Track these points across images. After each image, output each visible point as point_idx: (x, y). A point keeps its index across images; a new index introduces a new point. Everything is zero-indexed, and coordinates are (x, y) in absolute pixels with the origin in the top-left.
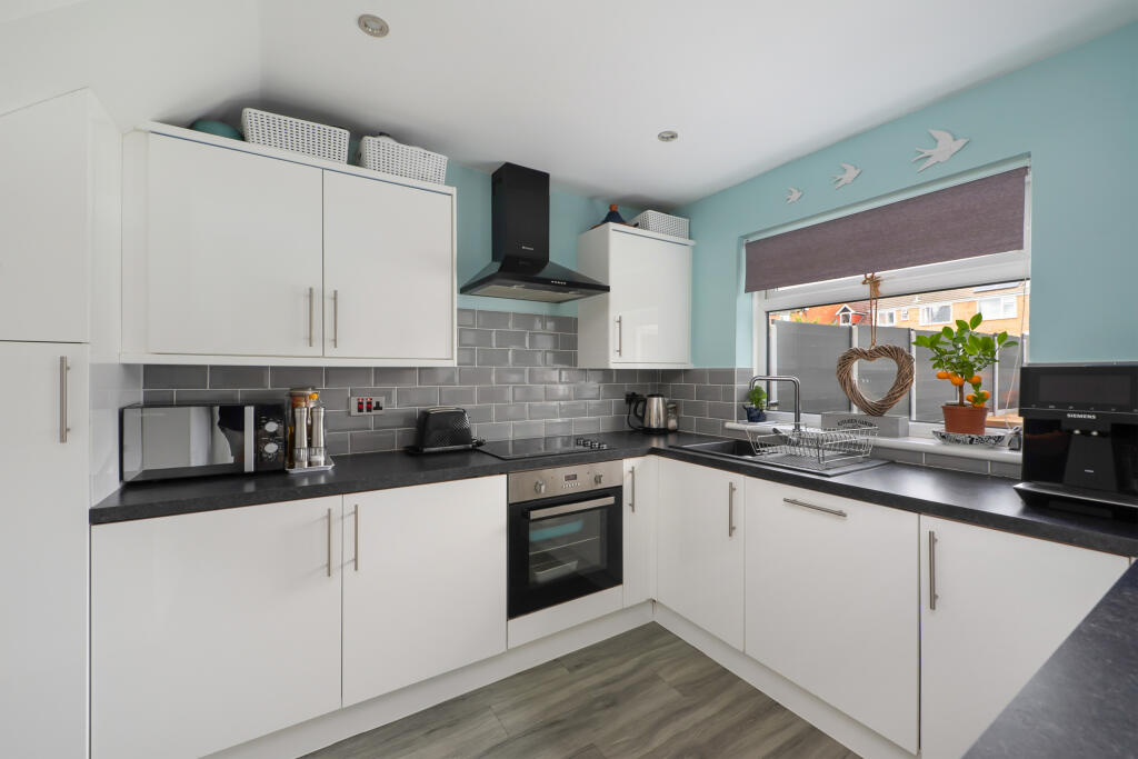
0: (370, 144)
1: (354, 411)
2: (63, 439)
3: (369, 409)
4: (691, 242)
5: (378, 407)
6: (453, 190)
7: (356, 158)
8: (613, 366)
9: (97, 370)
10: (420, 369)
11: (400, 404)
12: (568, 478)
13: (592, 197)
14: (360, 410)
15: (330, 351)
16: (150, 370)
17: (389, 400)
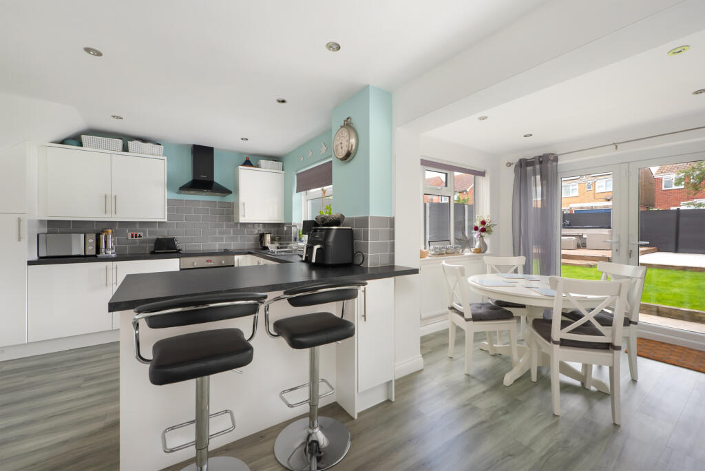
0: (131, 144)
1: (130, 237)
2: (19, 240)
3: (136, 237)
4: (283, 172)
5: (140, 236)
6: (166, 158)
7: (125, 149)
8: (241, 221)
9: (29, 221)
10: (159, 222)
11: (149, 235)
12: (207, 261)
13: (241, 154)
14: (132, 237)
15: (113, 215)
16: (49, 222)
17: (145, 235)
